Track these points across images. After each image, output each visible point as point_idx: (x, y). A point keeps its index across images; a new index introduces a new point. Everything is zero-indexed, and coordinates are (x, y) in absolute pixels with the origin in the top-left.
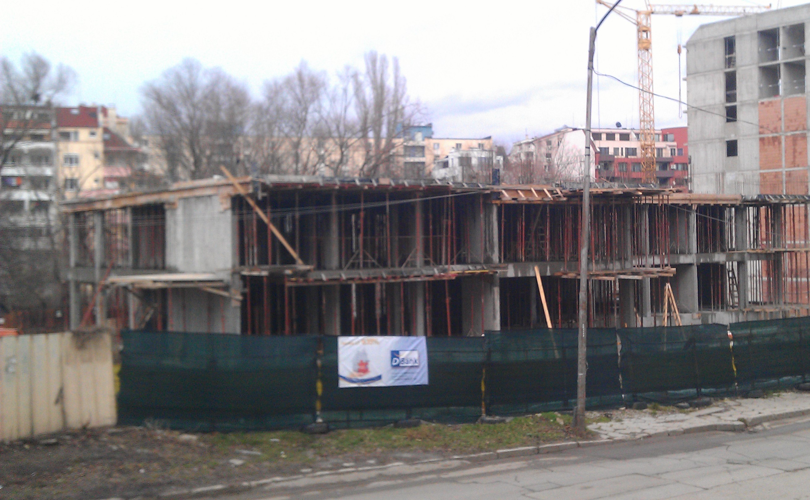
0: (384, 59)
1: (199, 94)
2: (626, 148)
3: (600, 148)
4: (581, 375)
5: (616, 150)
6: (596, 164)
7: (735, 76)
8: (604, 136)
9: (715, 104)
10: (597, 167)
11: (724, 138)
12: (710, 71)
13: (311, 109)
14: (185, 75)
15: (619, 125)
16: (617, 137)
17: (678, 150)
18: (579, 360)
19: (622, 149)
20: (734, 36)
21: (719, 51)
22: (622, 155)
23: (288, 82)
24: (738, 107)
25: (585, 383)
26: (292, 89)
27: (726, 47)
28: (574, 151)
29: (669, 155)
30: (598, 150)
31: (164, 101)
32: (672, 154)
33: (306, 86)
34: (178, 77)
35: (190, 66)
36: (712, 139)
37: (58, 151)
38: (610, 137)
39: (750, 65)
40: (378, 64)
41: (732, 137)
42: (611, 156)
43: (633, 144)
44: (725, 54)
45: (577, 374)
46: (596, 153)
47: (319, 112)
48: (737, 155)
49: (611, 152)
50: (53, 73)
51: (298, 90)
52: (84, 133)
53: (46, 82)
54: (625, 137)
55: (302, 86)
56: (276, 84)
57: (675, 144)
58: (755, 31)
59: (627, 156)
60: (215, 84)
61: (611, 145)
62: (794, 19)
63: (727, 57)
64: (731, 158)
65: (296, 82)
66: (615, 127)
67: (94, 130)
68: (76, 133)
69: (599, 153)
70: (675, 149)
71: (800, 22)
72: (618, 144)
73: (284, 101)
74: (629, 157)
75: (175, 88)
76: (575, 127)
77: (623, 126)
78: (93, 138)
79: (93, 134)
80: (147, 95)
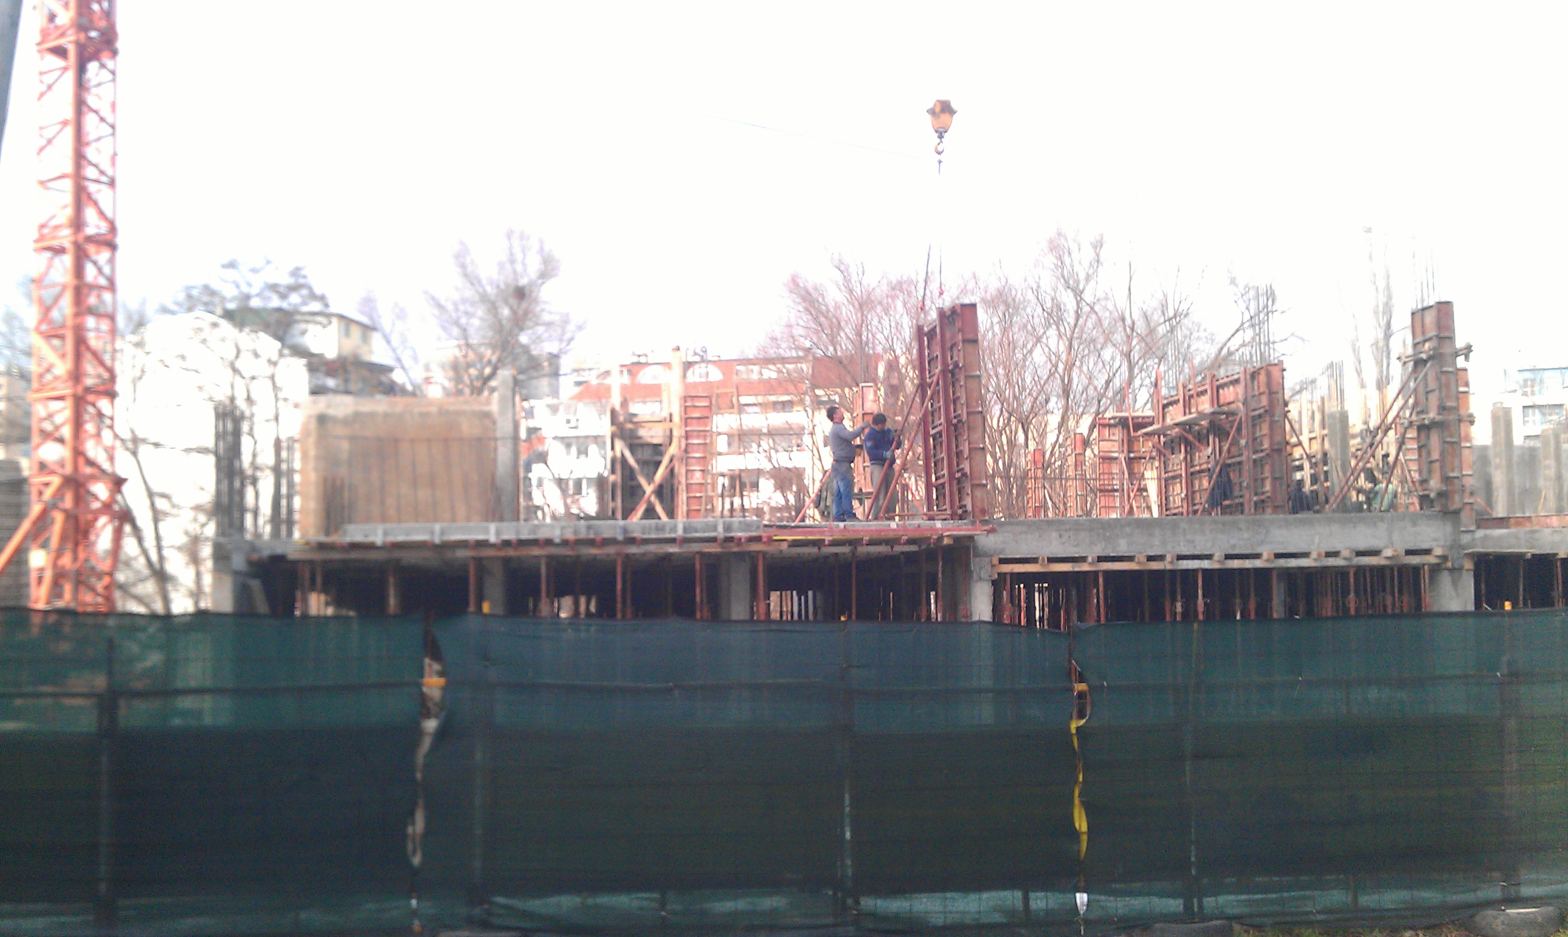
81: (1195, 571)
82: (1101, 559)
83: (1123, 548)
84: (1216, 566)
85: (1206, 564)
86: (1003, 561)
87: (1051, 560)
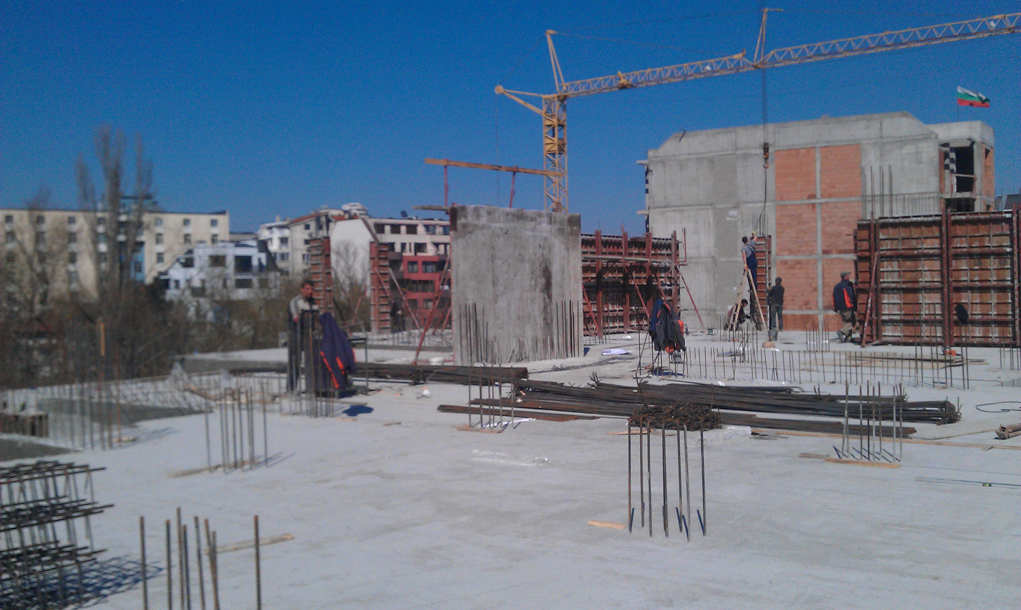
2: (415, 244)
3: (384, 243)
5: (403, 245)
8: (388, 228)
15: (404, 215)
16: (403, 229)
19: (410, 244)
22: (411, 251)
38: (396, 229)
42: (399, 253)
43: (422, 236)
49: (398, 248)
54: (412, 229)
59: (416, 254)
61: (397, 240)
66: (401, 216)
72: (404, 238)
77: (409, 216)
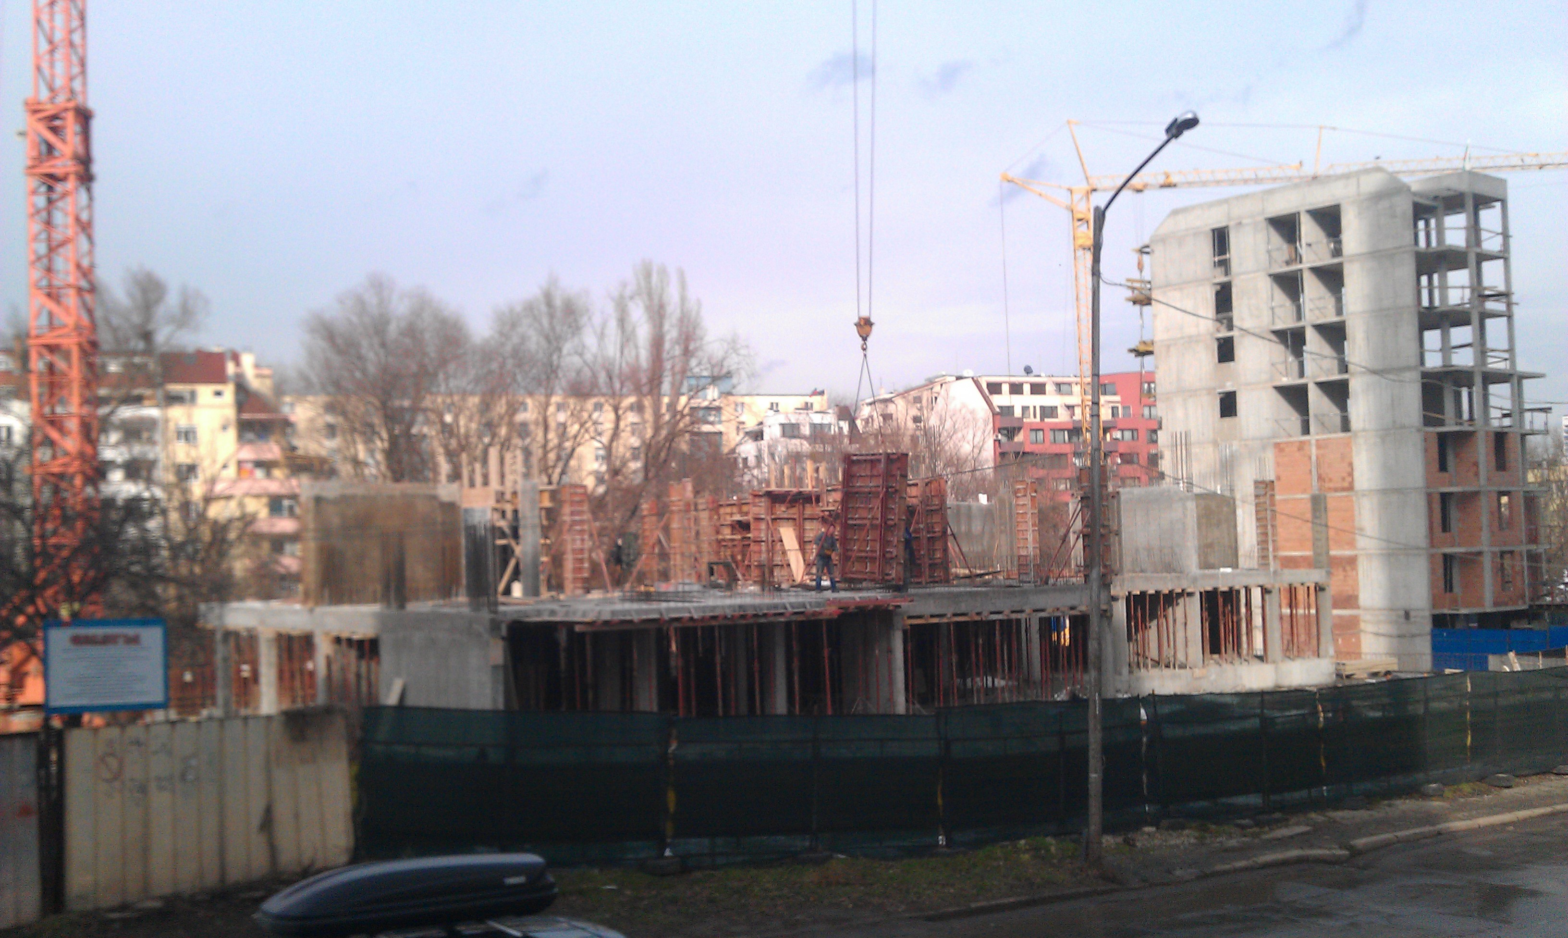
0: (663, 271)
1: (393, 330)
2: (1041, 407)
3: (999, 407)
4: (1094, 777)
5: (1025, 409)
6: (994, 432)
7: (1231, 289)
8: (1005, 388)
9: (1199, 335)
10: (997, 436)
11: (1215, 389)
12: (1189, 282)
13: (567, 347)
14: (372, 300)
15: (1028, 371)
16: (1027, 388)
17: (1124, 408)
18: (1091, 753)
19: (1035, 407)
20: (1227, 227)
21: (1205, 249)
22: (1035, 416)
23: (530, 308)
24: (1235, 340)
25: (1101, 789)
26: (536, 319)
27: (1214, 246)
28: (963, 411)
29: (1110, 417)
30: (998, 410)
31: (339, 341)
32: (1113, 415)
33: (559, 314)
34: (361, 302)
35: (378, 285)
36: (1195, 391)
37: (167, 421)
38: (1016, 389)
39: (1255, 272)
40: (655, 279)
41: (1229, 388)
42: (1018, 419)
43: (1050, 399)
44: (1212, 255)
45: (1088, 773)
46: (993, 415)
47: (581, 355)
48: (1236, 415)
49: (1018, 413)
50: (172, 300)
51: (545, 322)
52: (205, 391)
53: (161, 311)
54: (1038, 389)
55: (552, 316)
56: (511, 311)
57: (1117, 398)
58: (1261, 218)
59: (1042, 419)
60: (416, 315)
61: (1017, 402)
62: (1321, 198)
63: (1216, 259)
64: (1227, 420)
65: (544, 308)
66: (1024, 373)
67: (219, 387)
68: (193, 395)
69: (998, 414)
70: (1118, 408)
71: (1333, 203)
72: (1027, 399)
73: (524, 339)
74: (1046, 420)
75: (355, 319)
76: (959, 374)
77: (1035, 372)
78: (218, 400)
79: (218, 394)
80: (313, 331)
81: (994, 621)
82: (955, 615)
83: (963, 608)
84: (1005, 618)
85: (1000, 617)
86: (910, 617)
87: (932, 616)
